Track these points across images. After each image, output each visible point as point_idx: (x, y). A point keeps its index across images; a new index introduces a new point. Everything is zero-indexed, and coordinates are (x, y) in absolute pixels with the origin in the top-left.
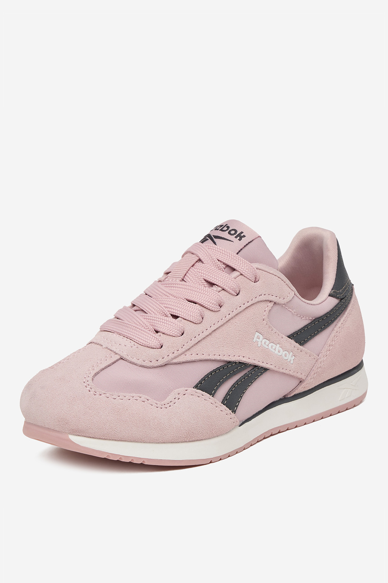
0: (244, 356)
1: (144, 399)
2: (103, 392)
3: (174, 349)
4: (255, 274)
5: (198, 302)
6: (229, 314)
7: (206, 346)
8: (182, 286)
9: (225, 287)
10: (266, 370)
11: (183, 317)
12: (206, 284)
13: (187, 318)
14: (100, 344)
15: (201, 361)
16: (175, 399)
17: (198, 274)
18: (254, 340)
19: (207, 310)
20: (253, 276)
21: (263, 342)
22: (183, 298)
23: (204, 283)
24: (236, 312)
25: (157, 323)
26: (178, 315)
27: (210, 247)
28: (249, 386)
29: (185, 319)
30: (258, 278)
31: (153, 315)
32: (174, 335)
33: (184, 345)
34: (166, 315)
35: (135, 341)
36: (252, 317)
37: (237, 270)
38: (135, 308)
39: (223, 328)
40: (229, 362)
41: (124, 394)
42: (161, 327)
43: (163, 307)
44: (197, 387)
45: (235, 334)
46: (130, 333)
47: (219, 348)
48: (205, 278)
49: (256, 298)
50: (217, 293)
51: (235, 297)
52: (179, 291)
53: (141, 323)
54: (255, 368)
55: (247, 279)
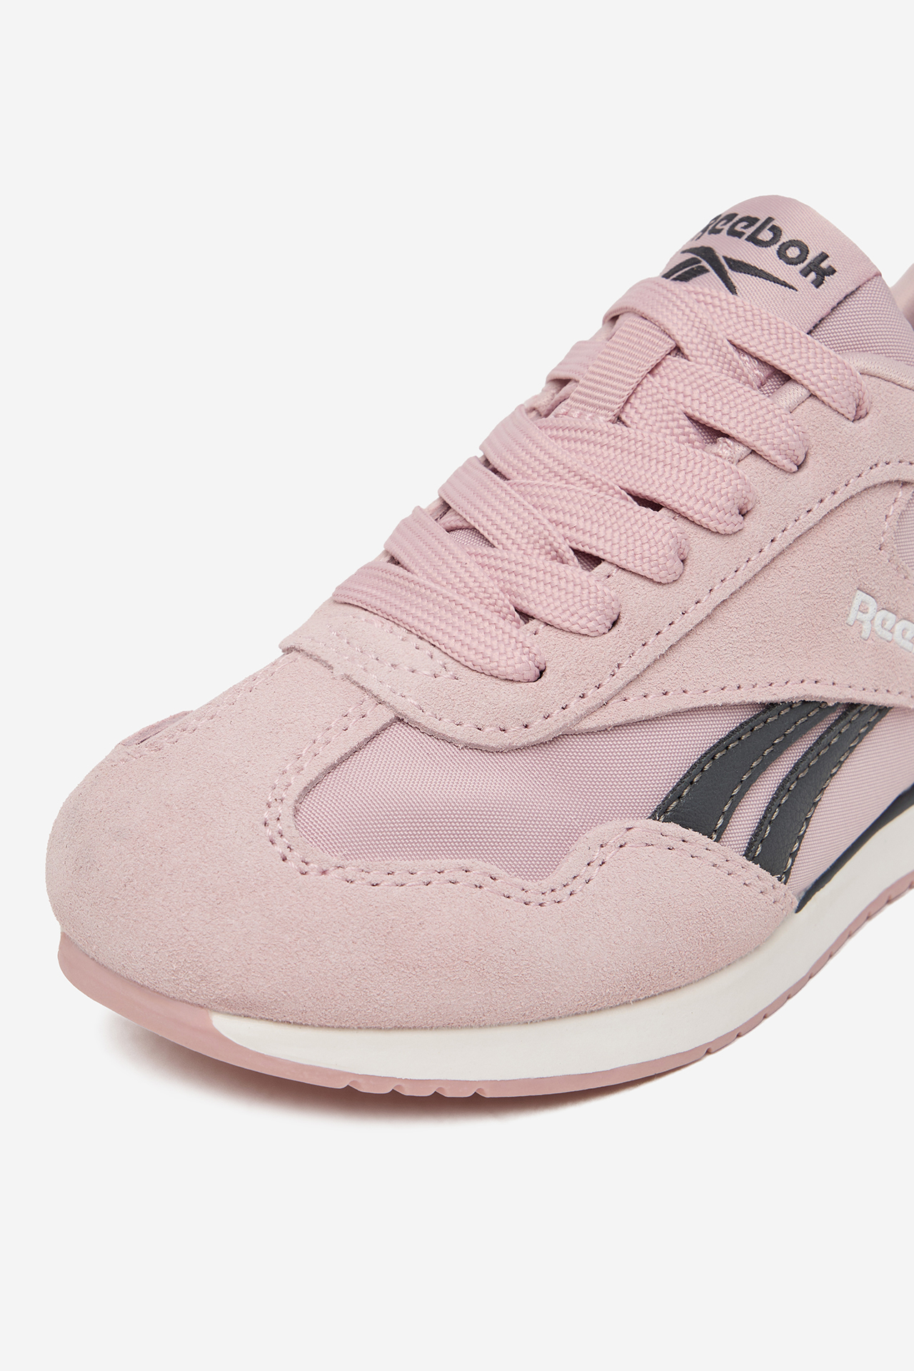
0: (819, 678)
1: (480, 878)
2: (335, 860)
3: (584, 683)
4: (856, 394)
5: (669, 502)
6: (772, 541)
7: (693, 660)
8: (610, 438)
9: (759, 446)
10: (883, 711)
11: (615, 560)
12: (692, 430)
13: (630, 566)
14: (325, 662)
15: (676, 714)
16: (589, 864)
17: (666, 396)
18: (851, 620)
19: (698, 530)
20: (851, 400)
21: (878, 622)
22: (617, 488)
23: (687, 429)
24: (794, 531)
25: (528, 585)
26: (600, 554)
27: (701, 298)
28: (832, 776)
29: (624, 569)
30: (866, 405)
31: (515, 554)
32: (584, 631)
33: (619, 666)
34: (557, 552)
35: (449, 651)
36: (846, 545)
37: (795, 381)
38: (450, 519)
39: (753, 589)
40: (770, 706)
41: (410, 864)
42: (541, 603)
43: (545, 522)
44: (666, 812)
45: (791, 606)
46: (431, 619)
47: (738, 660)
48: (689, 411)
49: (860, 476)
50: (733, 466)
51: (791, 477)
52: (601, 459)
53: (471, 584)
54: (850, 715)
55: (829, 410)
